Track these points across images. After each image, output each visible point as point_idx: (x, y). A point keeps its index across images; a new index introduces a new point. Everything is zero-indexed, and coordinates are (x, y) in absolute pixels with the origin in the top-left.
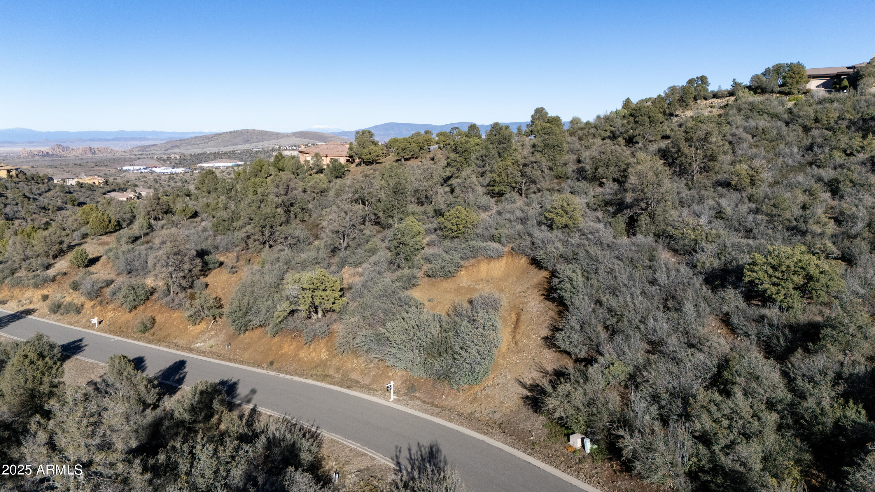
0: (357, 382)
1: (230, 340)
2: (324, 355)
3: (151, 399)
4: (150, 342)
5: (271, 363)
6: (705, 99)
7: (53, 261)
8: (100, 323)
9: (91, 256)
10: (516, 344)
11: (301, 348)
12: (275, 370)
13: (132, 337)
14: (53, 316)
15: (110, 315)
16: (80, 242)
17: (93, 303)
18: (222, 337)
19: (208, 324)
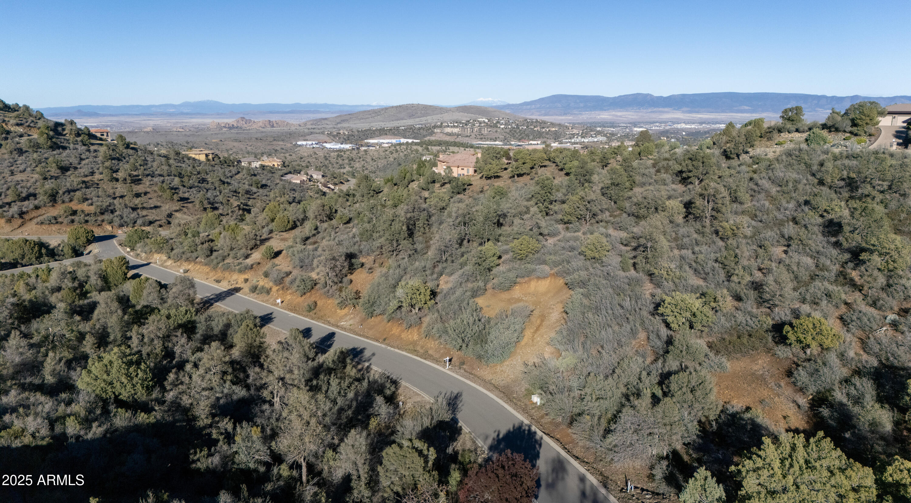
0: (432, 356)
1: (362, 322)
2: (416, 337)
3: (311, 355)
4: (313, 319)
5: (385, 340)
6: (789, 132)
7: (250, 252)
8: (282, 302)
9: (276, 250)
10: (533, 341)
11: (403, 331)
12: (387, 344)
13: (302, 315)
14: (252, 295)
15: (289, 297)
16: (267, 237)
17: (278, 287)
18: (358, 319)
19: (349, 309)
